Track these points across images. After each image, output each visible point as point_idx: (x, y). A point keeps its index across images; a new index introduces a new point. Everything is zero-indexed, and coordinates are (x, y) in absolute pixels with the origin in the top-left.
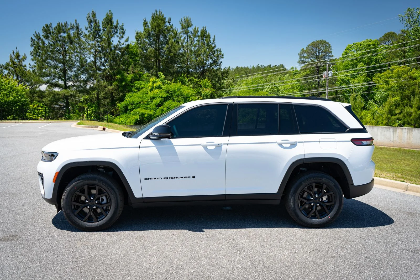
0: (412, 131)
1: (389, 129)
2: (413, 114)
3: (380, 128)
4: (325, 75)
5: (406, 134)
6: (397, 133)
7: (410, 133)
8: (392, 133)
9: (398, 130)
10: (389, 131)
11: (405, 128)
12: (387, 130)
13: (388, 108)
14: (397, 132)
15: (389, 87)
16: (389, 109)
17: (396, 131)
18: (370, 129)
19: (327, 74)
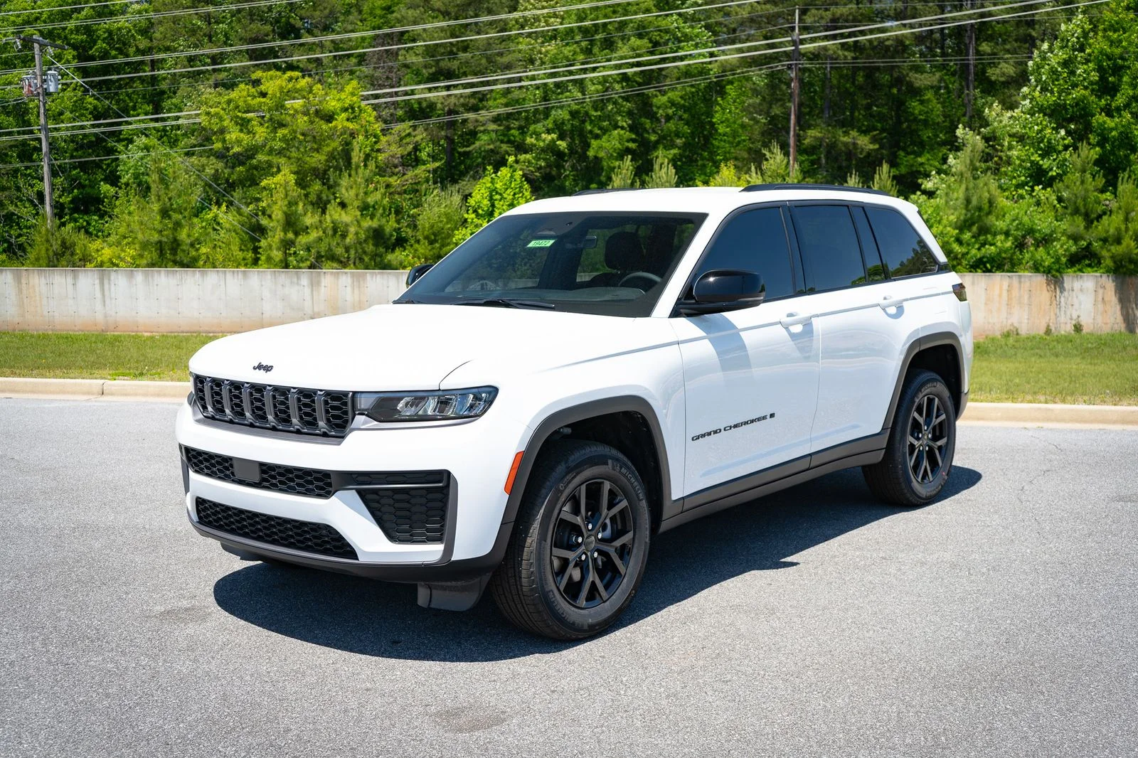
0: (365, 280)
1: (298, 278)
2: (352, 230)
3: (269, 277)
4: (30, 86)
5: (349, 289)
6: (323, 288)
7: (359, 287)
8: (307, 291)
9: (323, 279)
10: (298, 284)
11: (346, 273)
12: (291, 283)
13: (285, 209)
14: (323, 284)
15: (256, 141)
16: (285, 213)
17: (319, 283)
18: (236, 280)
19: (38, 82)
